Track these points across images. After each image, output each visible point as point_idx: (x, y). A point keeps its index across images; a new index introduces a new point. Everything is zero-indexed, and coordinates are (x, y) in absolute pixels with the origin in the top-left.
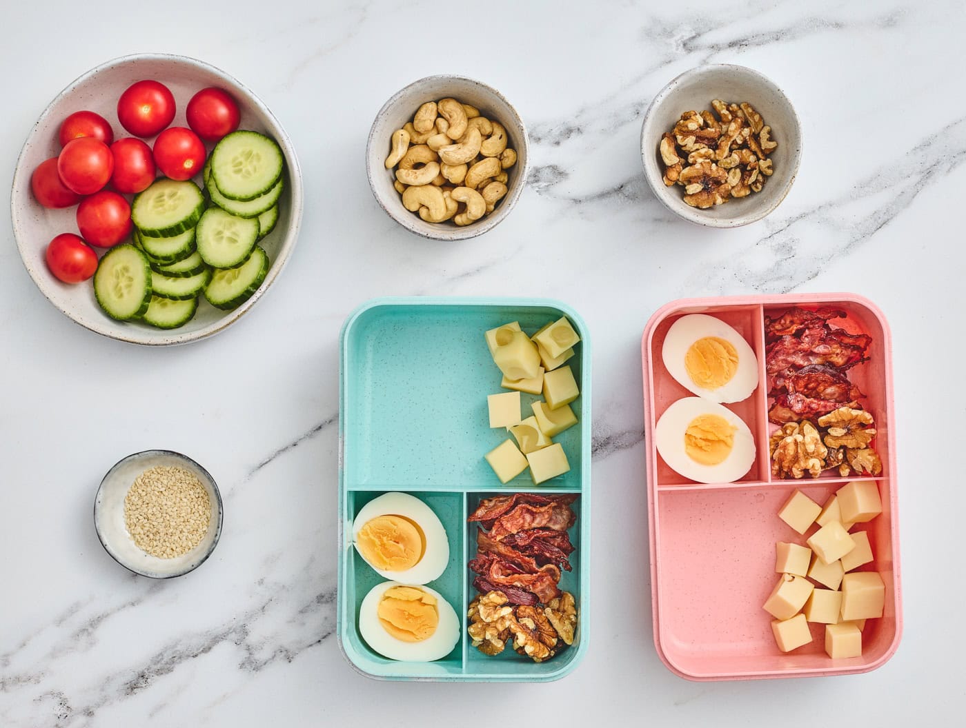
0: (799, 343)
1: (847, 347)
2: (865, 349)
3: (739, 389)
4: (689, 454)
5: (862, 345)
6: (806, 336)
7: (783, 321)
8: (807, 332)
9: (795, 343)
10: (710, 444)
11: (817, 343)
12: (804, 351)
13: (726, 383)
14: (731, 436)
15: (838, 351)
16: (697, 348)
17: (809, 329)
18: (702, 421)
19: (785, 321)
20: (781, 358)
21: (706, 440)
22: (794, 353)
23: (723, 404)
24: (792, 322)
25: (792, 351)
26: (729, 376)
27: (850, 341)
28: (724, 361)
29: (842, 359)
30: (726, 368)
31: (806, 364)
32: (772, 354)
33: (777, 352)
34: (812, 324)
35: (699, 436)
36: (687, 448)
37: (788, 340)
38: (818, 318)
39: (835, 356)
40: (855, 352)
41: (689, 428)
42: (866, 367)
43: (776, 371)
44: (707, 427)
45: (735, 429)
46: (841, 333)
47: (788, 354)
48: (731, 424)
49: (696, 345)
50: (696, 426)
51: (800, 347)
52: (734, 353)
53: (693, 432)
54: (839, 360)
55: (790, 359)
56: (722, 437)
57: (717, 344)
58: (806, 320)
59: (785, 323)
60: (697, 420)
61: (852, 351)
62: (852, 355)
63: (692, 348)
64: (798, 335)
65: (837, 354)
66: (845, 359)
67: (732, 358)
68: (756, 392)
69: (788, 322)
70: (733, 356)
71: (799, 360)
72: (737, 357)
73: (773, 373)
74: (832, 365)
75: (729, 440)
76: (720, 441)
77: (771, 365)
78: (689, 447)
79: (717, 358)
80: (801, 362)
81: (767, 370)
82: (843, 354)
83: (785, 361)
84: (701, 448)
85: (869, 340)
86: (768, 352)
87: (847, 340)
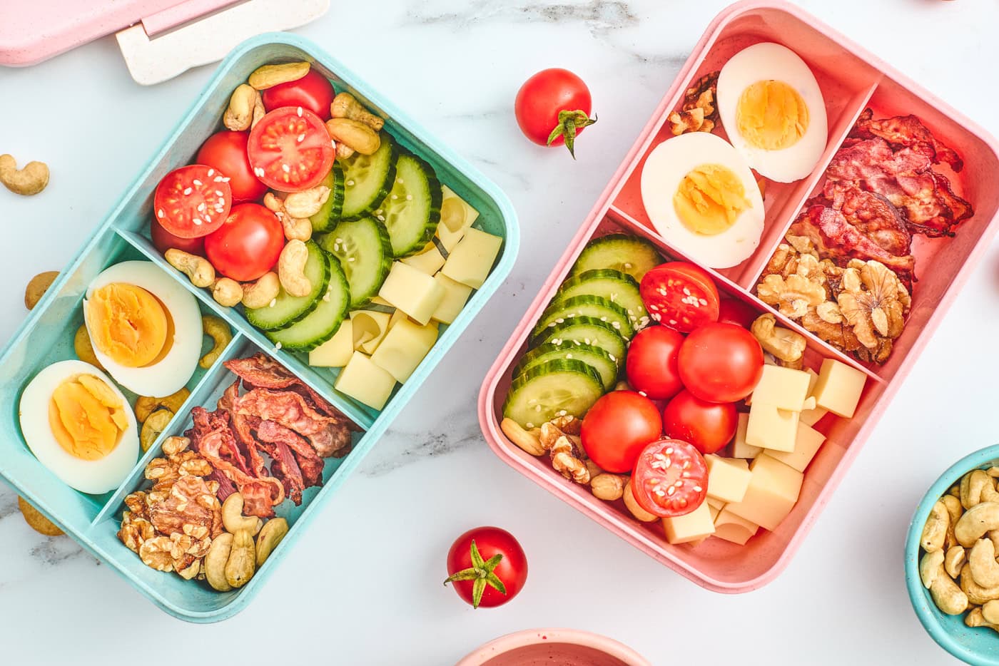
0: (888, 158)
1: (939, 204)
2: (956, 222)
3: (783, 167)
4: (676, 204)
5: (956, 217)
6: (902, 156)
7: (885, 124)
8: (907, 151)
9: (884, 155)
10: (707, 206)
11: (909, 172)
12: (888, 174)
13: (771, 149)
14: (737, 211)
15: (927, 201)
16: (768, 86)
17: (911, 148)
18: (715, 171)
19: (889, 125)
20: (855, 163)
21: (706, 197)
22: (874, 167)
23: (754, 171)
24: (896, 130)
25: (873, 162)
26: (781, 144)
27: (948, 201)
28: (788, 122)
29: (923, 214)
30: (786, 131)
31: (878, 190)
32: (848, 151)
33: (855, 153)
34: (919, 146)
35: (701, 187)
36: (677, 195)
37: (877, 149)
38: (931, 145)
39: (918, 203)
40: (942, 219)
41: (694, 171)
42: (941, 247)
43: (840, 177)
44: (717, 182)
45: (748, 204)
46: (943, 185)
47: (867, 164)
48: (747, 196)
49: (768, 83)
50: (703, 174)
51: (886, 163)
52: (805, 123)
53: (698, 179)
54: (919, 214)
55: (864, 171)
56: (728, 205)
57: (792, 99)
58: (915, 137)
59: (887, 127)
60: (710, 167)
61: (939, 215)
62: (936, 221)
63: (762, 84)
64: (895, 147)
65: (922, 203)
66: (927, 218)
67: (799, 125)
68: (799, 183)
69: (892, 128)
70: (802, 125)
71: (873, 179)
72: (805, 129)
73: (835, 176)
74: (906, 213)
75: (732, 214)
76: (721, 209)
77: (838, 165)
78: (680, 194)
79: (783, 113)
80: (874, 184)
81: (829, 168)
82: (928, 209)
83: (858, 170)
84: (693, 203)
85: (970, 214)
86: (844, 146)
87: (944, 197)
